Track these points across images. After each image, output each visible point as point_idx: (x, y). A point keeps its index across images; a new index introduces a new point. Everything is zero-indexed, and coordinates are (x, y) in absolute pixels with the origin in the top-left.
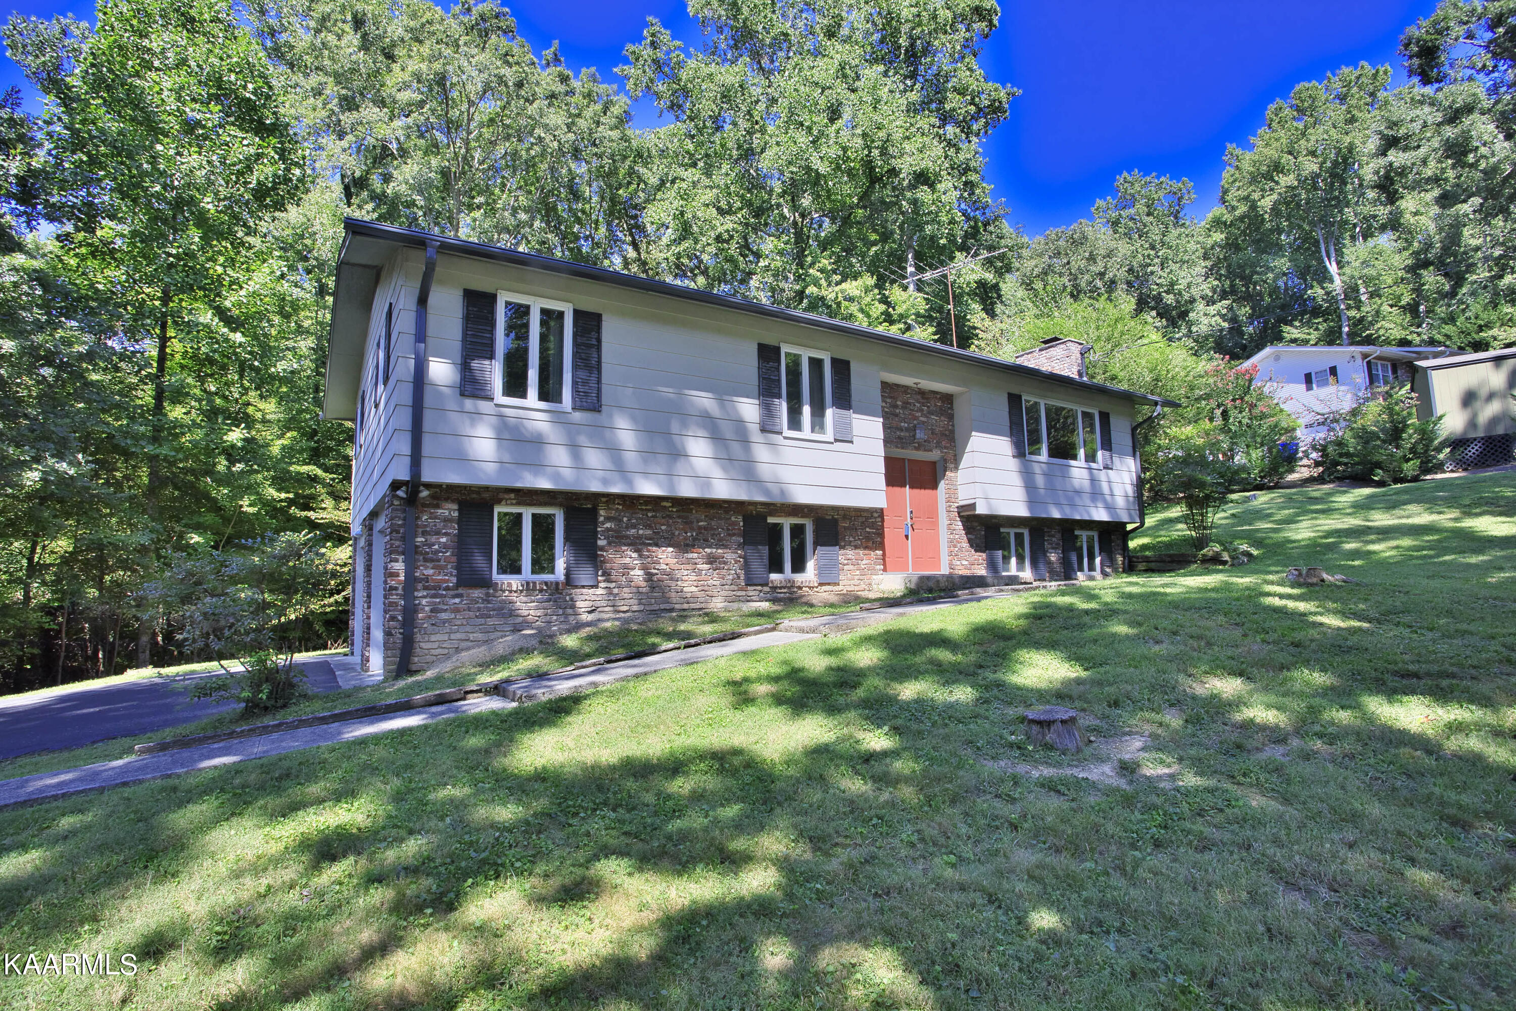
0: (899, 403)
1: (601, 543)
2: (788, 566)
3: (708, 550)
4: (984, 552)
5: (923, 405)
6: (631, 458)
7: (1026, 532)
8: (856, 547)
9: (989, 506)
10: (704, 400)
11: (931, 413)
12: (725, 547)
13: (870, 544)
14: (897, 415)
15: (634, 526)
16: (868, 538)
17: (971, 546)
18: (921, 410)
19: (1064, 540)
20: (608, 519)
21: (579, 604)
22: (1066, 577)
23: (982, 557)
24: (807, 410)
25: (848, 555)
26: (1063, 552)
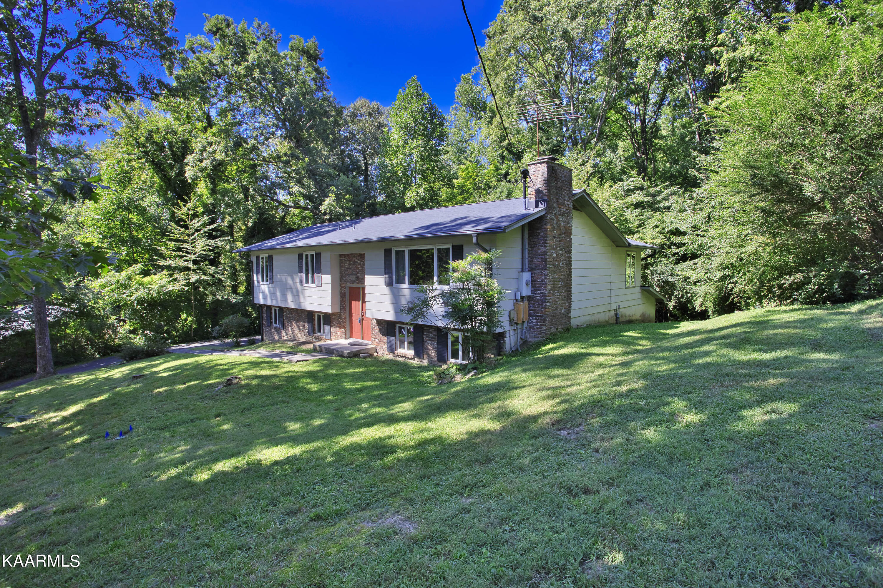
0: (352, 263)
1: (285, 319)
2: (322, 330)
3: (301, 323)
4: (385, 336)
7: (412, 328)
8: (335, 327)
9: (375, 314)
10: (288, 278)
12: (304, 322)
14: (351, 268)
15: (288, 315)
16: (340, 323)
17: (381, 332)
18: (360, 264)
19: (437, 338)
20: (285, 313)
21: (282, 334)
22: (439, 360)
23: (385, 338)
24: (310, 275)
25: (334, 329)
26: (438, 344)
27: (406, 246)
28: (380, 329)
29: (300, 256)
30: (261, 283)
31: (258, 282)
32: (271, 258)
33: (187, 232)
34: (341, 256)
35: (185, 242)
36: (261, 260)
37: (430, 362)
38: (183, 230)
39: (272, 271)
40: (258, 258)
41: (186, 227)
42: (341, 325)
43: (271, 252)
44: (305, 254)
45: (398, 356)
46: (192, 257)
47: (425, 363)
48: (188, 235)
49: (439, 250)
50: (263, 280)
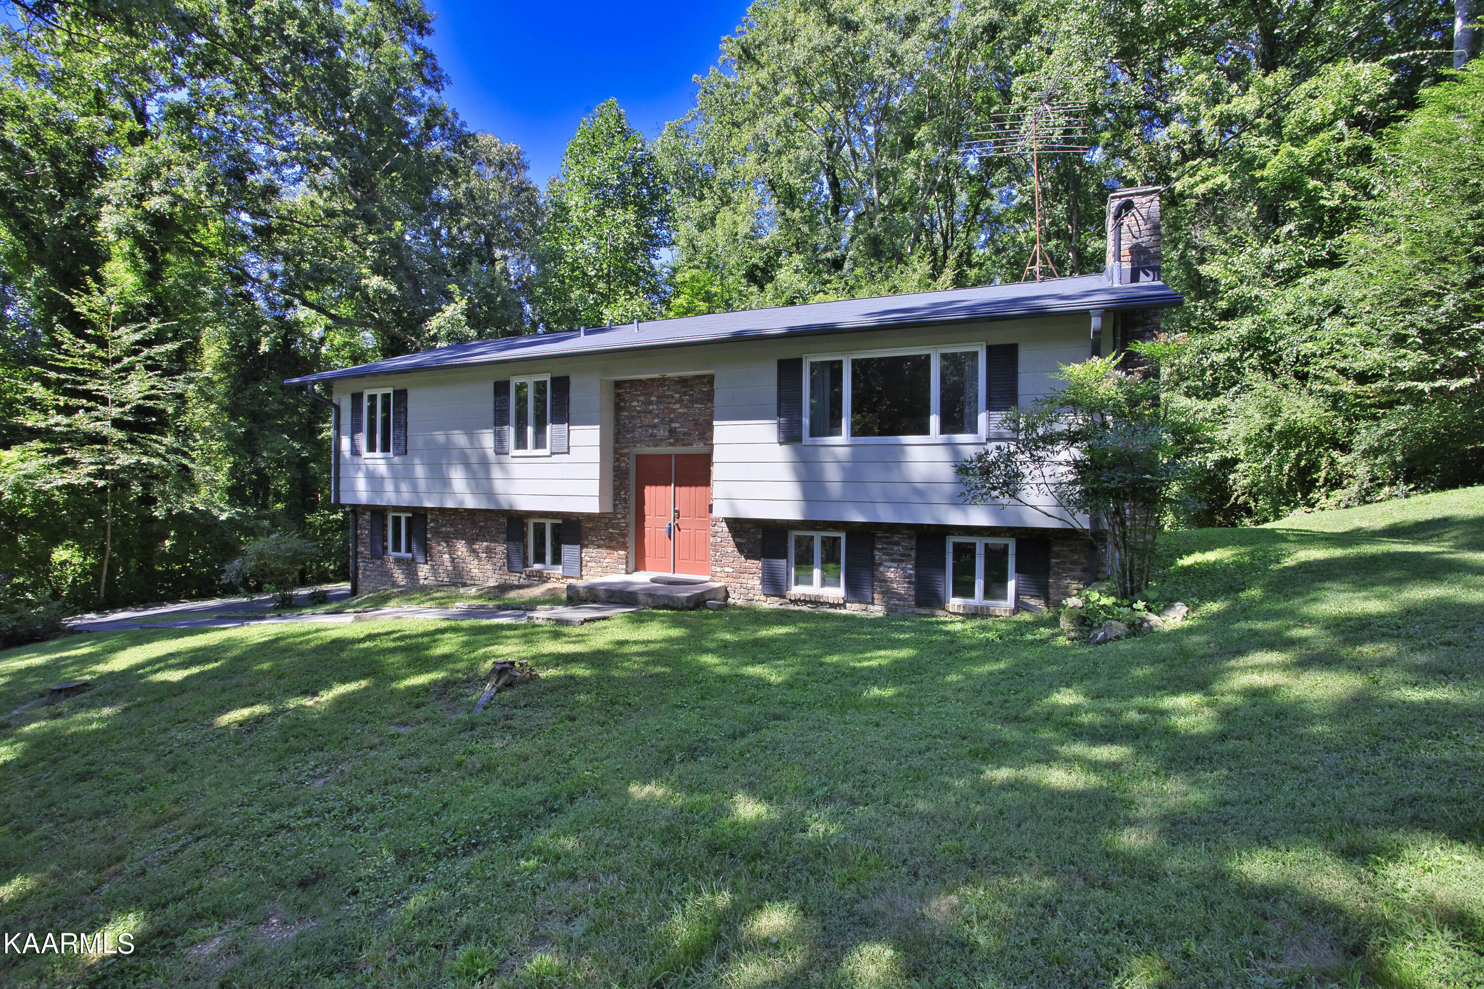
0: (653, 398)
1: (429, 536)
2: (548, 558)
3: (485, 544)
4: (757, 558)
5: (685, 394)
6: (422, 484)
7: (842, 536)
8: (599, 547)
9: (733, 507)
10: (460, 439)
11: (692, 402)
12: (496, 541)
13: (614, 544)
14: (651, 412)
15: (444, 525)
16: (611, 538)
17: (741, 551)
18: (680, 401)
19: (918, 550)
20: (432, 521)
21: (420, 574)
22: (919, 603)
23: (755, 565)
24: (530, 430)
25: (590, 553)
26: (917, 567)
27: (845, 351)
28: (738, 546)
29: (501, 388)
30: (365, 454)
31: (355, 452)
32: (401, 395)
33: (101, 353)
34: (618, 384)
35: (94, 375)
36: (366, 404)
37: (891, 610)
38: (91, 348)
39: (403, 426)
40: (357, 398)
41: (102, 343)
42: (613, 542)
43: (400, 382)
44: (515, 381)
45: (795, 602)
46: (115, 412)
47: (877, 610)
48: (105, 361)
49: (944, 357)
50: (371, 448)
